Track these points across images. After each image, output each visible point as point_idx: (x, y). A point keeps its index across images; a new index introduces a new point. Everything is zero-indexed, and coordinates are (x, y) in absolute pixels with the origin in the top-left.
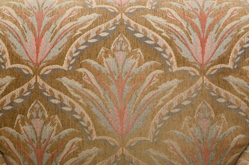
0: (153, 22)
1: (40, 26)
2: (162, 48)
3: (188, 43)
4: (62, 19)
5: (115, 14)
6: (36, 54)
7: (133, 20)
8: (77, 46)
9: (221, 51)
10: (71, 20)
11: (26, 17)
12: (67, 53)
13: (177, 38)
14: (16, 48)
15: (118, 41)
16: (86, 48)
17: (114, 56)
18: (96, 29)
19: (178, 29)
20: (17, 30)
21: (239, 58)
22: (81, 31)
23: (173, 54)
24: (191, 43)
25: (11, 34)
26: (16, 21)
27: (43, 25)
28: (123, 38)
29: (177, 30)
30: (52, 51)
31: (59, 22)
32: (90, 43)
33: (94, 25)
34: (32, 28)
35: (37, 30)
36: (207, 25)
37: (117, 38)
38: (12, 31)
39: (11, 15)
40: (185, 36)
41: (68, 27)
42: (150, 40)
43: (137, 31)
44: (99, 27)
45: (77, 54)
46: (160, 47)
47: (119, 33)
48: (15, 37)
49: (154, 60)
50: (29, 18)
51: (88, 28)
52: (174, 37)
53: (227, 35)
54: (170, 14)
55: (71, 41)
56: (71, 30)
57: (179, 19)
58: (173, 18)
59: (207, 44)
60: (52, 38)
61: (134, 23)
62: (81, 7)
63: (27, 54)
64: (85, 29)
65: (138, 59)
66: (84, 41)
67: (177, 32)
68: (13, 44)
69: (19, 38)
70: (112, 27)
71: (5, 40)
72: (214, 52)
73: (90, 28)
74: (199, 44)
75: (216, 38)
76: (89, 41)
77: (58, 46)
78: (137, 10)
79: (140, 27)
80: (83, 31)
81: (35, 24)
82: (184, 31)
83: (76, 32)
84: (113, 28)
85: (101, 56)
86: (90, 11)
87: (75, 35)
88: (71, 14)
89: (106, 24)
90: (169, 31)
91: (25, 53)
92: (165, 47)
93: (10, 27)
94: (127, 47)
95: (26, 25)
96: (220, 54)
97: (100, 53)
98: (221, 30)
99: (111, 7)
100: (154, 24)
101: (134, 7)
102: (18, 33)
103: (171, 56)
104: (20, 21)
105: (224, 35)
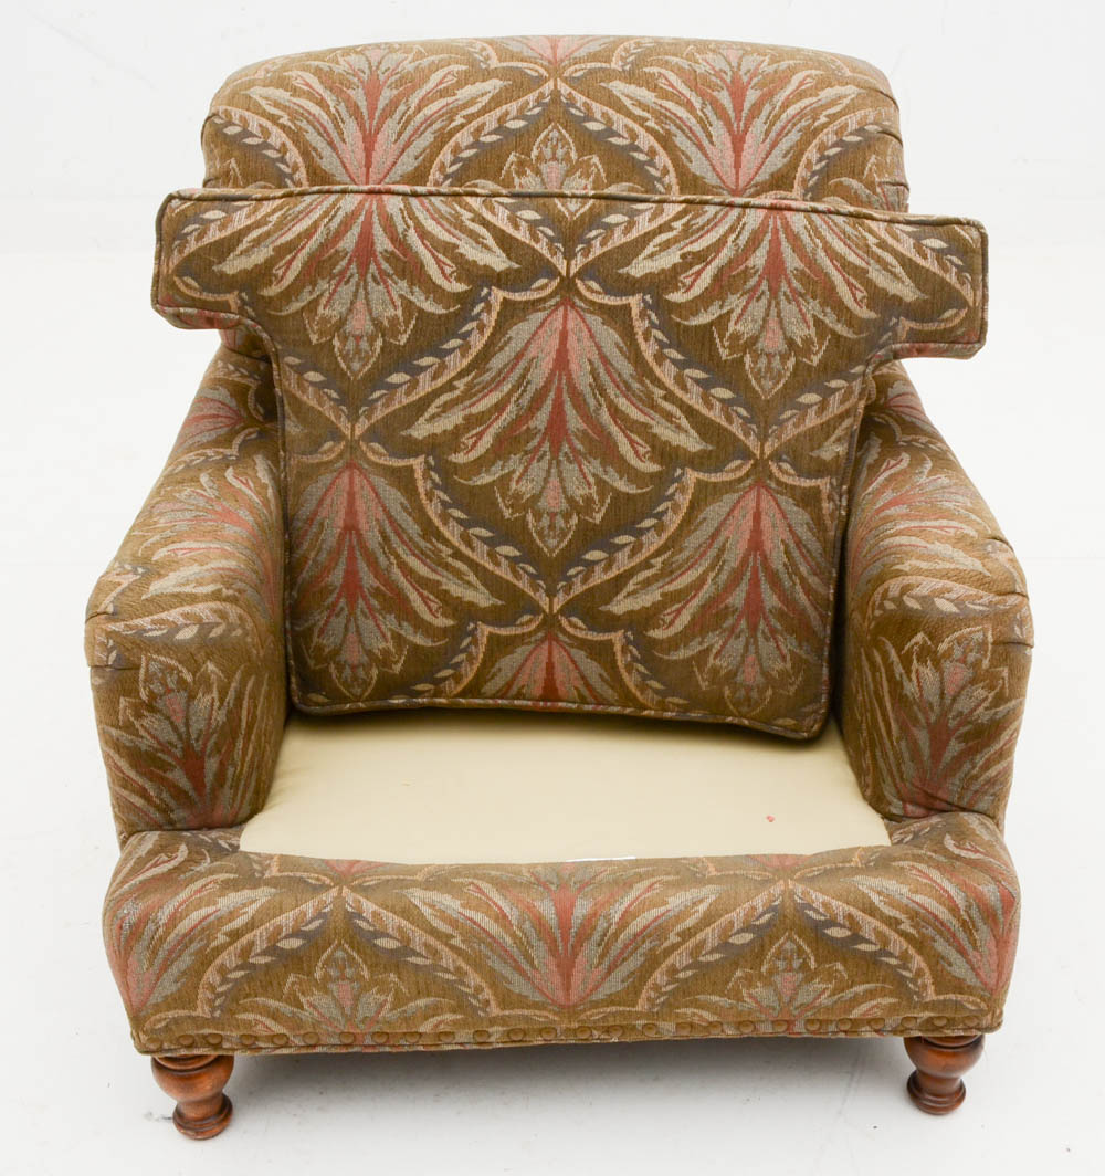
0: (627, 96)
1: (372, 108)
2: (647, 154)
3: (706, 143)
4: (420, 93)
5: (540, 81)
6: (364, 169)
7: (582, 92)
8: (457, 150)
9: (777, 162)
10: (443, 93)
11: (342, 91)
12: (434, 166)
13: (679, 133)
14: (321, 158)
15: (547, 139)
16: (476, 155)
17: (538, 172)
18: (498, 112)
19: (682, 113)
20: (325, 118)
21: (816, 177)
22: (464, 117)
23: (671, 169)
24: (712, 143)
25: (310, 129)
26: (322, 99)
27: (381, 106)
28: (559, 131)
29: (680, 115)
30: (399, 162)
31: (414, 100)
32: (484, 143)
33: (492, 105)
34: (355, 111)
35: (366, 117)
36: (747, 105)
37: (545, 132)
38: (313, 121)
39: (311, 87)
40: (697, 129)
41: (436, 109)
42: (620, 136)
43: (589, 117)
44: (504, 107)
45: (455, 168)
46: (642, 151)
47: (550, 121)
48: (319, 134)
49: (628, 180)
50: (349, 91)
51: (479, 111)
52: (673, 129)
53: (789, 127)
54: (664, 81)
55: (443, 138)
56: (442, 116)
57: (686, 91)
58: (670, 89)
59: (745, 146)
60: (400, 134)
61: (584, 99)
62: (464, 68)
63: (347, 170)
64: (473, 114)
65: (591, 179)
66: (471, 140)
67: (680, 119)
68: (315, 149)
69: (328, 135)
70: (534, 107)
71: (298, 141)
72: (762, 164)
73: (485, 110)
74: (729, 145)
75: (767, 133)
76: (482, 139)
77: (413, 150)
78: (591, 72)
79: (598, 109)
80: (470, 118)
81: (363, 104)
82: (696, 117)
83: (452, 121)
84: (537, 110)
85: (509, 172)
86: (483, 75)
87: (451, 126)
88: (441, 82)
89: (521, 101)
90: (661, 116)
91: (341, 168)
92: (652, 153)
93: (309, 112)
94: (568, 153)
95: (342, 108)
96: (774, 169)
97: (507, 165)
98: (778, 117)
99: (532, 65)
100: (628, 103)
101: (584, 66)
102: (325, 124)
103: (665, 172)
104: (330, 100)
105: (784, 128)
